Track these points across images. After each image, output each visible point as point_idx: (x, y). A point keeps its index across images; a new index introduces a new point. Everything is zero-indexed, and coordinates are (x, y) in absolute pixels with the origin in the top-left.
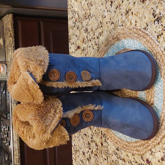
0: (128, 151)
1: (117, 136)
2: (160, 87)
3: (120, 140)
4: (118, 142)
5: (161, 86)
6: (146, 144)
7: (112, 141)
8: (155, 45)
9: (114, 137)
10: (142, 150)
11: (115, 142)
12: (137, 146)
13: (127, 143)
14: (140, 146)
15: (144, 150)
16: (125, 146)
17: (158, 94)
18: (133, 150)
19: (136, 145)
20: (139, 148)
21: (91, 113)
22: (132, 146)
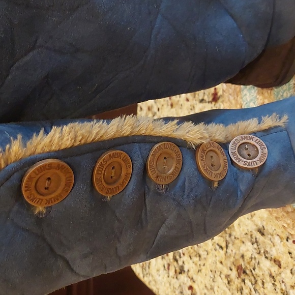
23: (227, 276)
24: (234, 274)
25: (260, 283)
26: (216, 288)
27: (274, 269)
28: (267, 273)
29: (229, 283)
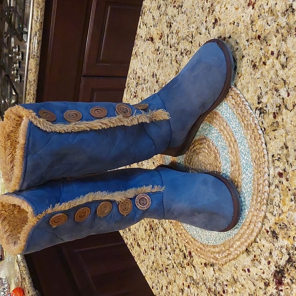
0: (203, 256)
1: (190, 233)
2: (249, 174)
3: (192, 240)
4: (190, 243)
5: (251, 173)
6: (227, 252)
7: (181, 239)
8: (247, 113)
9: (186, 234)
10: (221, 258)
11: (186, 241)
12: (214, 252)
13: (202, 246)
14: (219, 253)
15: (224, 260)
16: (199, 249)
17: (247, 184)
18: (210, 257)
19: (213, 250)
20: (217, 256)
21: (147, 197)
22: (209, 251)
23: (145, 227)
24: (148, 227)
25: (157, 236)
26: (140, 230)
27: (164, 233)
28: (161, 233)
29: (145, 230)
